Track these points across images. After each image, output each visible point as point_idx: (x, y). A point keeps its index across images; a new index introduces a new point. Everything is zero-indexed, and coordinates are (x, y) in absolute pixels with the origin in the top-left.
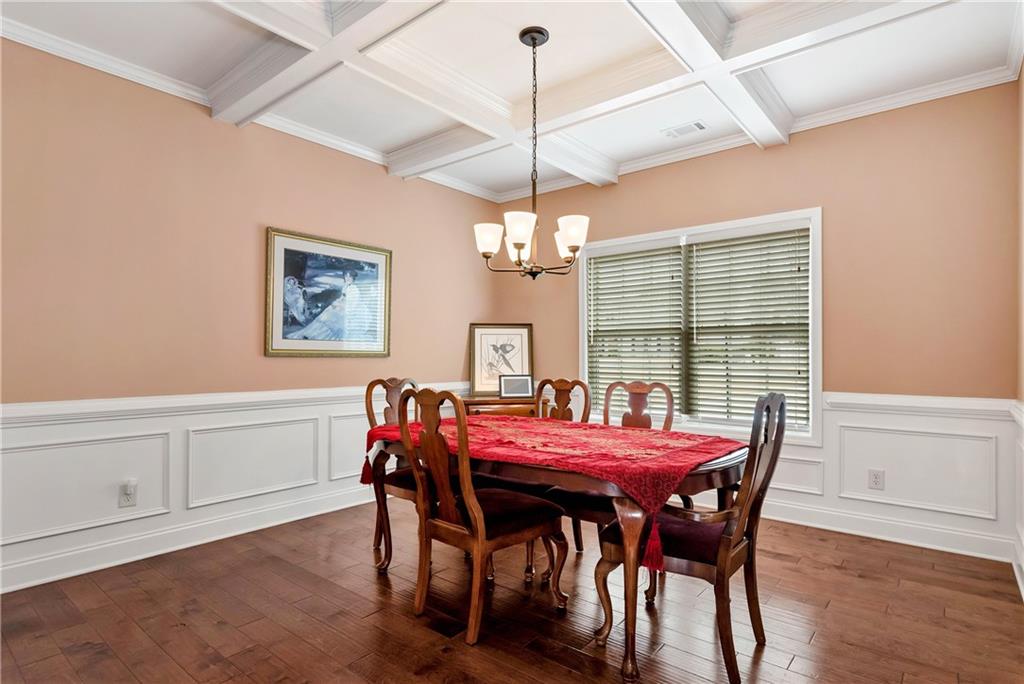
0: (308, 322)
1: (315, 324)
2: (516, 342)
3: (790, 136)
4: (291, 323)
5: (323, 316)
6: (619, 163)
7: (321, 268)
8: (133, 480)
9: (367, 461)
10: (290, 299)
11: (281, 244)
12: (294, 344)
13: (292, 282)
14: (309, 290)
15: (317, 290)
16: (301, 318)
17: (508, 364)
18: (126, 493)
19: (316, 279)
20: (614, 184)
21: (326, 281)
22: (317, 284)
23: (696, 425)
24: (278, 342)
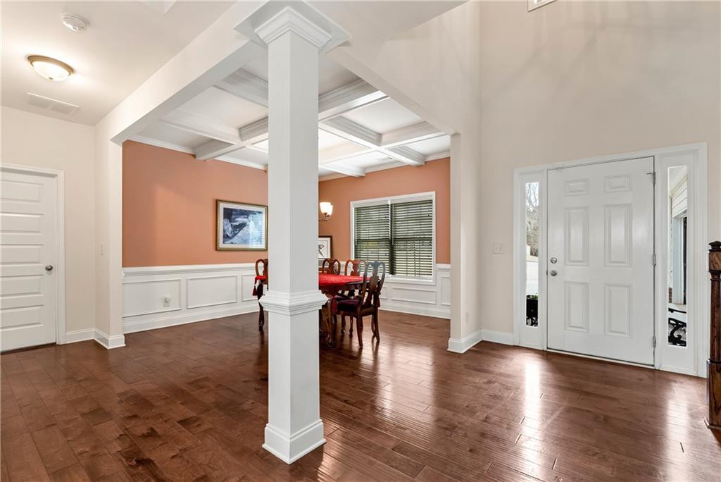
0: (233, 236)
1: (236, 237)
2: (325, 244)
3: (426, 162)
4: (226, 237)
5: (239, 234)
6: (365, 168)
7: (238, 215)
8: (168, 296)
9: (255, 288)
10: (226, 228)
11: (222, 206)
12: (228, 245)
13: (227, 221)
14: (233, 224)
15: (237, 224)
16: (230, 235)
17: (321, 253)
18: (166, 301)
19: (237, 219)
20: (363, 177)
21: (240, 220)
22: (237, 221)
23: (394, 279)
24: (221, 245)
